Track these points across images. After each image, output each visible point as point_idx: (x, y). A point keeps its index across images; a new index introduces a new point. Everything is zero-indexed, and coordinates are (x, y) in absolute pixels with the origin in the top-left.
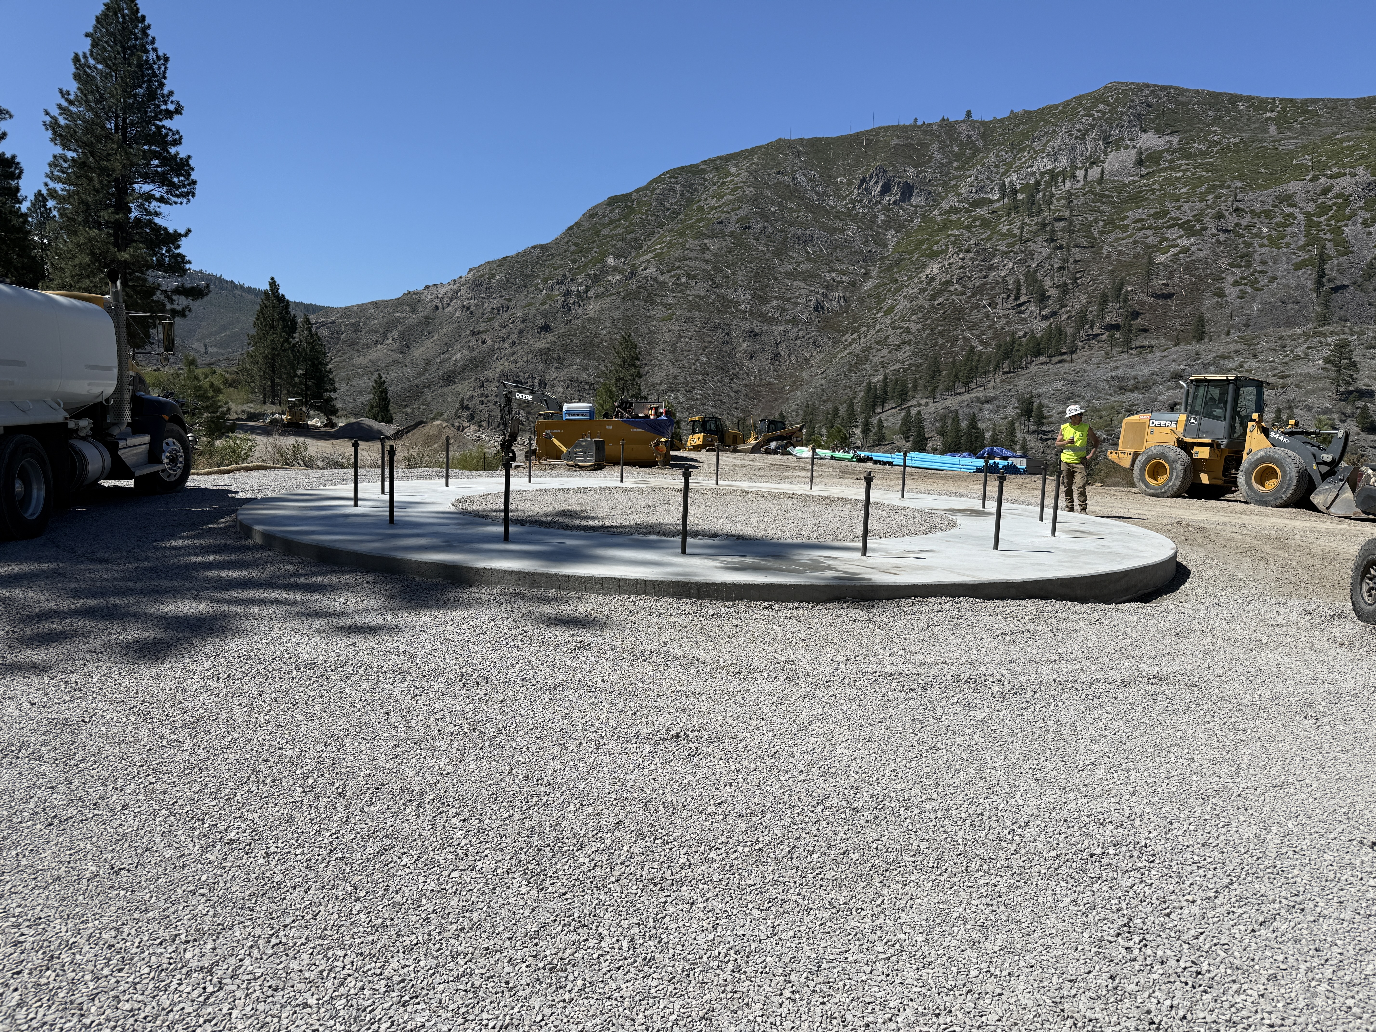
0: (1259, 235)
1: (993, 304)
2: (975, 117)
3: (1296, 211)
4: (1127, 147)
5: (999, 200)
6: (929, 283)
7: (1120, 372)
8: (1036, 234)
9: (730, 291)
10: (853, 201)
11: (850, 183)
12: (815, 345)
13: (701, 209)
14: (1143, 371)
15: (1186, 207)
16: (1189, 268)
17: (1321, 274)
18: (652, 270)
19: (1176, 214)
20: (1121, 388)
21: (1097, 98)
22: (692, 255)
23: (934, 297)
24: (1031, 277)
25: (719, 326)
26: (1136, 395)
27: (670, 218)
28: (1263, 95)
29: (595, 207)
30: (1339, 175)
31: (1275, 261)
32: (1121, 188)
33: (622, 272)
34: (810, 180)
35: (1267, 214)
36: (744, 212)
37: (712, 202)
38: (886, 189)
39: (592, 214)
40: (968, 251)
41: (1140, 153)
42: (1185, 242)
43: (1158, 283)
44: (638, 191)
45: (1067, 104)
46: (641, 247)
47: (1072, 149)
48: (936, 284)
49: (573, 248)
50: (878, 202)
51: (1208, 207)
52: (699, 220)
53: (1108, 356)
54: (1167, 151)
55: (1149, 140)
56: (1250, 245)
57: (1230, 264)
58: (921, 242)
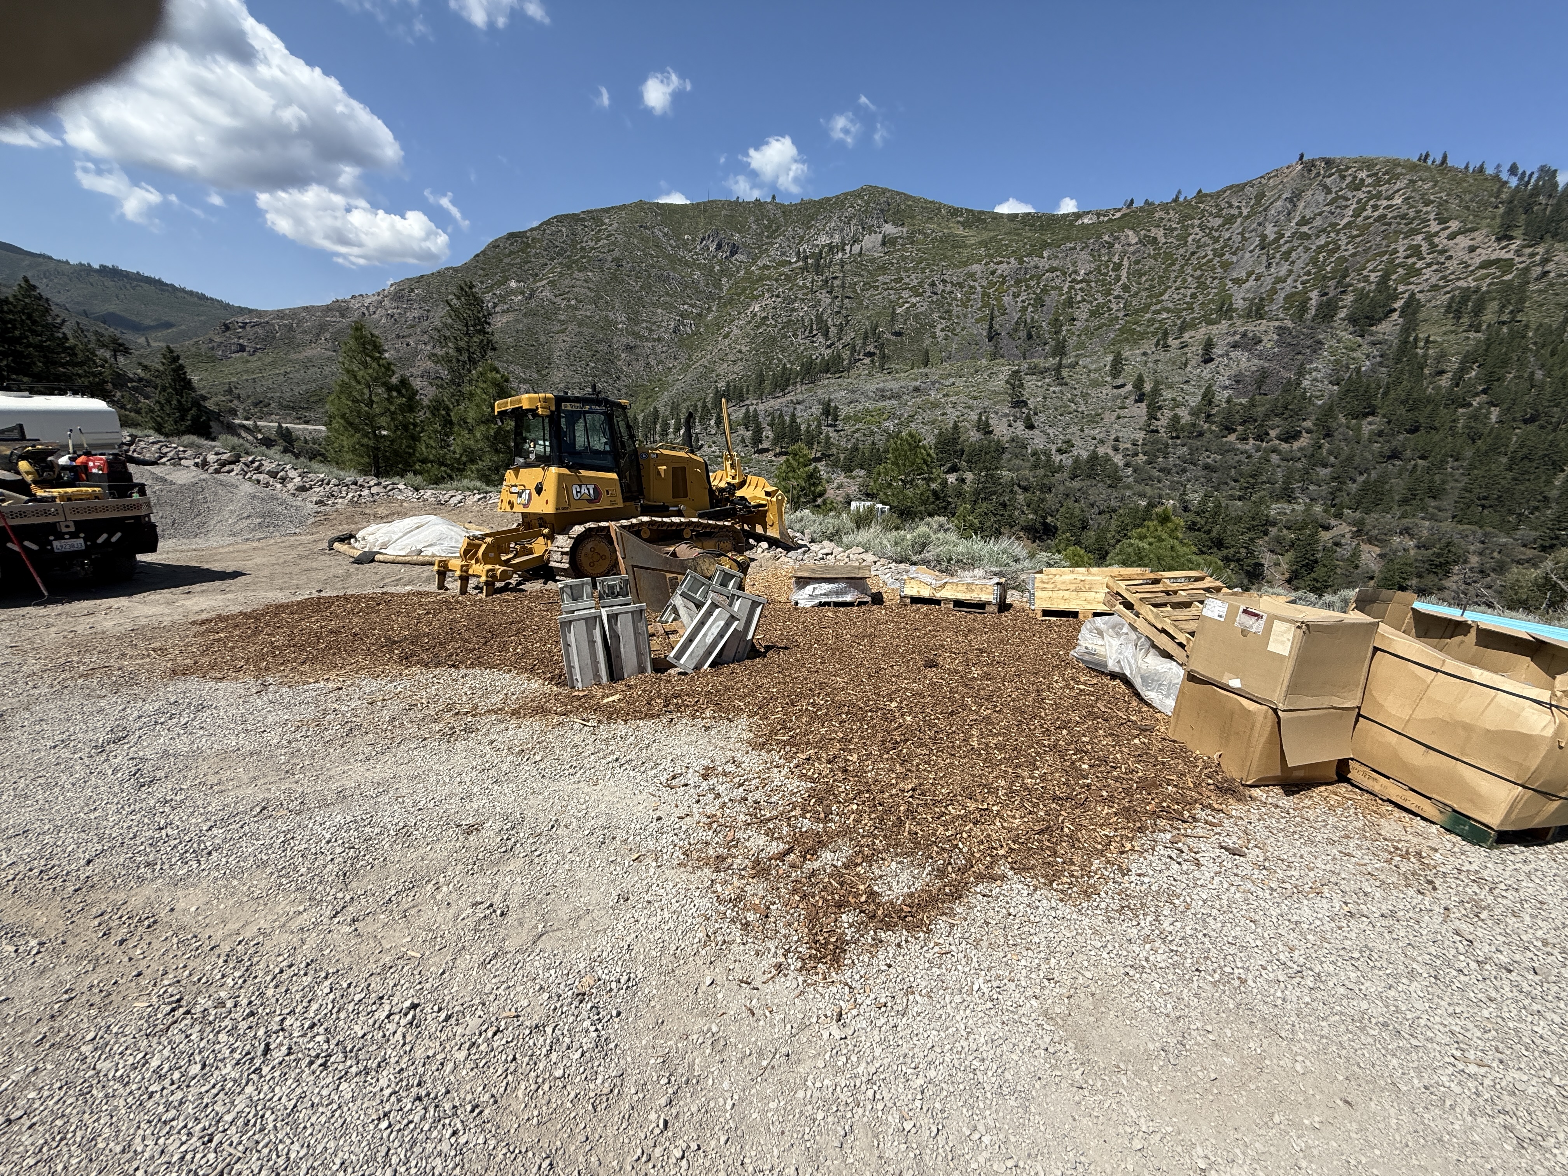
0: (956, 299)
1: (795, 335)
2: (777, 200)
3: (976, 284)
4: (876, 232)
5: (796, 262)
6: (753, 318)
7: (881, 385)
8: (821, 288)
9: (610, 314)
10: (697, 254)
11: (694, 240)
12: (675, 358)
13: (583, 248)
14: (895, 386)
15: (913, 276)
16: (916, 317)
17: (991, 327)
18: (548, 294)
19: (907, 280)
20: (883, 396)
21: (858, 194)
22: (578, 283)
23: (758, 327)
24: (819, 317)
25: (602, 340)
26: (893, 401)
27: (559, 254)
28: (956, 206)
29: (496, 240)
30: (1001, 262)
31: (965, 316)
32: (873, 261)
33: (522, 293)
34: (665, 235)
35: (961, 285)
36: (616, 254)
37: (592, 244)
38: (719, 247)
39: (494, 245)
40: (778, 296)
41: (884, 237)
42: (913, 300)
43: (898, 327)
44: (532, 230)
45: (838, 197)
46: (537, 275)
47: (842, 230)
48: (758, 318)
49: (481, 272)
50: (714, 257)
51: (927, 277)
52: (582, 257)
53: (870, 375)
54: (900, 237)
55: (889, 229)
56: (950, 305)
57: (940, 317)
58: (745, 289)
